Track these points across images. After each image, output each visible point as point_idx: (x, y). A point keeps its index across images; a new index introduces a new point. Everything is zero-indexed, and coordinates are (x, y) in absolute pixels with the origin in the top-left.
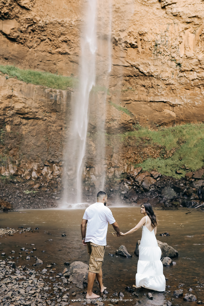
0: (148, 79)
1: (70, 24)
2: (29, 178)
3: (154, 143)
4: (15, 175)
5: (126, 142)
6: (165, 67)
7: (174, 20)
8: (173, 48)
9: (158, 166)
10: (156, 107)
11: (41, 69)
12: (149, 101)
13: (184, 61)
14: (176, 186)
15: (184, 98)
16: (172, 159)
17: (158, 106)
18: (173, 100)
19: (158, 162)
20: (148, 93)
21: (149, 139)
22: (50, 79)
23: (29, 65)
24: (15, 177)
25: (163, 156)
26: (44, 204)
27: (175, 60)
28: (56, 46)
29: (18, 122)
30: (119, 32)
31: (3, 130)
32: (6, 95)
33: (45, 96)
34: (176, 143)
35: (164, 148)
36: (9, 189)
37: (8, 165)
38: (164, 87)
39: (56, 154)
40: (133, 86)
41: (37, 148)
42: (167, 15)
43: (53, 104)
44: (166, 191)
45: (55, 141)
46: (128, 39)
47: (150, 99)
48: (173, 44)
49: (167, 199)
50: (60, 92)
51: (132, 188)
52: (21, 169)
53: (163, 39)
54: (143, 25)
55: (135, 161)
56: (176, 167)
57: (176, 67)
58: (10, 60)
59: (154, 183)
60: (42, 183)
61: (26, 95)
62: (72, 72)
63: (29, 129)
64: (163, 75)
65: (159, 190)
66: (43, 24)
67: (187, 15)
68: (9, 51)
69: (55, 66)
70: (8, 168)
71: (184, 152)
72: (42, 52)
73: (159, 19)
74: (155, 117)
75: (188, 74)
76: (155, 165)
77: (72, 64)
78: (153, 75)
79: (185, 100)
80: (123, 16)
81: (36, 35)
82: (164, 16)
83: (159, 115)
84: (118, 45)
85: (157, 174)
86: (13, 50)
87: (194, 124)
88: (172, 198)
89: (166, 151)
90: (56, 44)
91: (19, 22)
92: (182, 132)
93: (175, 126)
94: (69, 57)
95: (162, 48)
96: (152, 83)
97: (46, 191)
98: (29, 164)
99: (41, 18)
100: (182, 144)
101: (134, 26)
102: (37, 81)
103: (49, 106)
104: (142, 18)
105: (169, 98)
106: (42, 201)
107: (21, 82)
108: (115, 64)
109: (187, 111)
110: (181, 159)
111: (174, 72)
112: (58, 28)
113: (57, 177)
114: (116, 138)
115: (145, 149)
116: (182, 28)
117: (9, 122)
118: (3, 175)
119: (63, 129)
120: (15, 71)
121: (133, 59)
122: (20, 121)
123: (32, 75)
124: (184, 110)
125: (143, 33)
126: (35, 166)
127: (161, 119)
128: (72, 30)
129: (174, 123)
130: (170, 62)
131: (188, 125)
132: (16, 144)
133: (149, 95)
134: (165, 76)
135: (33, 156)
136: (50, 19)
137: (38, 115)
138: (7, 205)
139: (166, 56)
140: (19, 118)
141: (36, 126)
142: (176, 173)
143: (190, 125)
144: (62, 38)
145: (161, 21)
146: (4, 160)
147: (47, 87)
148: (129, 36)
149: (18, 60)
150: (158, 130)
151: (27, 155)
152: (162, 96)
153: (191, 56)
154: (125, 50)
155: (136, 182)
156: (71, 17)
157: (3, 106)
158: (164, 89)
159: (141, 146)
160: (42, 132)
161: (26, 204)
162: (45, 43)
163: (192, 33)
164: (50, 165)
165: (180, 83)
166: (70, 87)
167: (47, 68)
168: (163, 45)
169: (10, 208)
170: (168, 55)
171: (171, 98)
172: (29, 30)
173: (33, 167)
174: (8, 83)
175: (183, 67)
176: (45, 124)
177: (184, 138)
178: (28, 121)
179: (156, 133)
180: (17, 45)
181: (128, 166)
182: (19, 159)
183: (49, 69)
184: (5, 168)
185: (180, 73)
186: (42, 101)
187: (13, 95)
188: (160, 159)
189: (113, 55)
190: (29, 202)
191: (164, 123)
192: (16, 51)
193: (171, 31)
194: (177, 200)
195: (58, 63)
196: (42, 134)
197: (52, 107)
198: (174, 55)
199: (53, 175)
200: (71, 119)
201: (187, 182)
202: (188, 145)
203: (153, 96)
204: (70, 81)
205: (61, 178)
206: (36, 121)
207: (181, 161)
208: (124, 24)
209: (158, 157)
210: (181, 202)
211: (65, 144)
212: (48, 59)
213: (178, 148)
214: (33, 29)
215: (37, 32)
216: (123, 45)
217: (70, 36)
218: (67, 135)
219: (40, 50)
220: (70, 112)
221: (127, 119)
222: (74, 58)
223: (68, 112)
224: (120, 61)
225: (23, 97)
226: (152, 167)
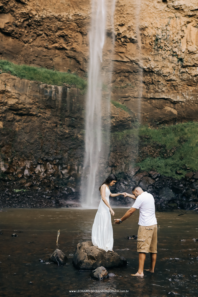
0: (149, 75)
1: (67, 18)
2: (21, 176)
3: (153, 141)
4: (6, 173)
5: (124, 141)
6: (166, 62)
7: (176, 14)
8: (174, 43)
9: (157, 165)
10: (157, 104)
11: (37, 64)
12: (149, 97)
13: (186, 56)
14: (175, 186)
15: (186, 95)
16: (173, 159)
17: (158, 103)
18: (175, 97)
19: (157, 161)
20: (148, 90)
21: (148, 137)
22: (45, 75)
23: (24, 60)
24: (6, 175)
25: (163, 155)
26: (32, 203)
27: (177, 55)
28: (52, 41)
29: (11, 118)
30: (118, 27)
33: (39, 92)
34: (177, 142)
35: (164, 146)
38: (165, 83)
39: (50, 152)
40: (132, 83)
41: (31, 145)
42: (168, 8)
43: (47, 100)
44: (164, 192)
45: (49, 138)
46: (128, 34)
47: (149, 96)
48: (174, 38)
49: (164, 200)
50: (56, 88)
51: (128, 189)
52: (13, 167)
53: (164, 34)
54: (143, 19)
55: (133, 160)
56: (176, 167)
57: (177, 62)
58: (4, 55)
59: (152, 183)
60: (34, 182)
61: (20, 90)
62: (69, 68)
63: (23, 126)
64: (164, 71)
65: (157, 191)
66: (40, 18)
67: (189, 8)
68: (4, 46)
69: (51, 62)
71: (185, 151)
72: (38, 47)
73: (160, 12)
74: (155, 114)
75: (191, 69)
76: (154, 164)
77: (68, 59)
78: (153, 70)
79: (187, 97)
80: (123, 10)
81: (32, 30)
82: (165, 10)
83: (159, 112)
84: (117, 40)
85: (155, 174)
86: (7, 45)
87: (197, 122)
88: (169, 199)
89: (166, 150)
90: (52, 39)
91: (14, 16)
92: (183, 130)
93: (177, 124)
94: (66, 53)
95: (163, 43)
96: (152, 80)
97: (38, 190)
98: (22, 162)
99: (37, 12)
100: (183, 143)
101: (133, 20)
102: (31, 76)
103: (44, 102)
104: (143, 11)
106: (31, 200)
107: (15, 77)
109: (189, 108)
110: (181, 159)
111: (176, 67)
112: (55, 23)
114: (114, 136)
115: (144, 148)
116: (184, 22)
117: (1, 118)
119: (58, 126)
120: (8, 66)
121: (132, 55)
122: (14, 118)
123: (27, 70)
124: (185, 107)
125: (143, 27)
126: (28, 164)
127: (161, 117)
128: (70, 24)
129: (176, 121)
130: (171, 57)
131: (190, 123)
132: (8, 141)
133: (149, 92)
134: (166, 72)
135: (26, 154)
136: (47, 13)
137: (32, 111)
139: (167, 51)
140: (12, 114)
141: (30, 123)
142: (177, 173)
143: (192, 123)
144: (59, 33)
145: (162, 14)
147: (42, 83)
148: (128, 31)
149: (13, 55)
150: (159, 128)
151: (20, 153)
152: (163, 93)
153: (193, 50)
154: (124, 46)
155: (133, 183)
156: (68, 11)
158: (165, 86)
159: (140, 144)
160: (35, 129)
161: (14, 203)
162: (42, 38)
163: (195, 27)
164: (43, 163)
165: (181, 80)
166: (66, 82)
167: (43, 63)
168: (164, 40)
170: (169, 50)
171: (172, 95)
172: (25, 25)
173: (25, 165)
174: (1, 78)
175: (185, 62)
176: (39, 121)
177: (186, 136)
178: (22, 117)
179: (156, 131)
180: (12, 39)
181: (126, 165)
182: (11, 156)
183: (45, 64)
185: (182, 69)
186: (36, 97)
187: (6, 90)
188: (160, 159)
191: (165, 120)
192: (11, 46)
193: (172, 25)
194: (175, 201)
195: (55, 58)
196: (36, 131)
197: (47, 103)
198: (176, 50)
199: (47, 174)
200: (67, 116)
201: (187, 183)
202: (190, 144)
203: (154, 93)
204: (66, 77)
205: (54, 177)
206: (30, 118)
207: (182, 160)
208: (123, 18)
209: (158, 157)
210: (179, 204)
211: (60, 141)
212: (45, 54)
213: (179, 147)
214: (29, 23)
215: (33, 26)
216: (122, 40)
217: (67, 31)
218: (62, 132)
219: (36, 45)
220: (65, 108)
221: (125, 117)
222: (71, 53)
223: (64, 108)
224: (119, 57)
225: (17, 92)
226: (151, 166)
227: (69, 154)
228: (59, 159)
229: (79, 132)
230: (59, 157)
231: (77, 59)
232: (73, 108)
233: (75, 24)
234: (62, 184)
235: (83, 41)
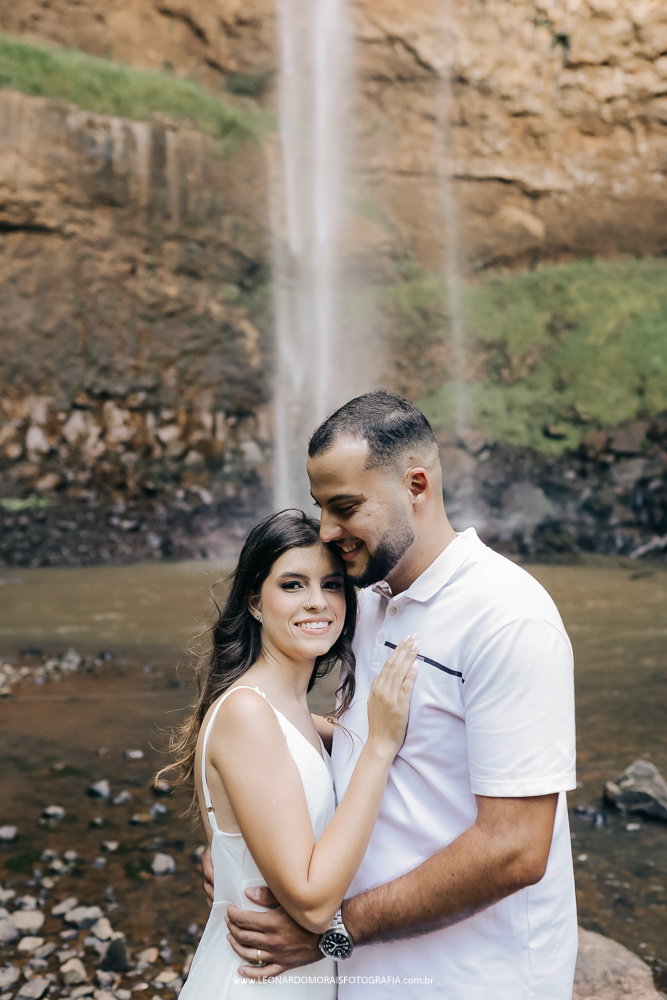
2: (17, 452)
6: (511, 48)
10: (476, 199)
11: (48, 36)
13: (582, 28)
14: (551, 479)
15: (573, 166)
16: (531, 387)
17: (481, 194)
18: (536, 174)
22: (85, 76)
26: (81, 549)
27: (550, 22)
33: (68, 144)
34: (543, 331)
35: (501, 346)
38: (504, 122)
40: (393, 118)
41: (44, 342)
43: (99, 175)
44: (518, 498)
49: (523, 526)
50: (127, 131)
56: (543, 415)
57: (549, 48)
59: (469, 469)
60: (66, 472)
62: (168, 54)
64: (505, 79)
65: (494, 493)
69: (98, 28)
71: (573, 360)
74: (470, 234)
75: (594, 75)
76: (470, 405)
77: (163, 22)
78: (466, 75)
79: (579, 175)
83: (485, 228)
85: (477, 439)
87: (608, 265)
88: (538, 522)
92: (564, 291)
93: (541, 268)
96: (462, 110)
97: (84, 501)
98: (15, 401)
100: (564, 335)
102: (34, 80)
103: (85, 181)
105: (523, 167)
106: (73, 536)
110: (560, 386)
111: (544, 66)
113: (122, 448)
115: (435, 350)
119: (141, 271)
121: (393, 15)
126: (38, 409)
127: (491, 242)
129: (537, 258)
130: (528, 30)
131: (584, 266)
134: (509, 84)
135: (28, 371)
137: (43, 215)
141: (37, 259)
142: (547, 434)
143: (591, 267)
147: (73, 107)
150: (482, 283)
152: (497, 159)
153: (606, 7)
158: (504, 133)
159: (421, 338)
160: (59, 282)
161: (15, 549)
164: (93, 404)
165: (561, 112)
166: (161, 110)
167: (72, 32)
171: (529, 167)
173: (29, 414)
175: (575, 49)
176: (69, 252)
177: (572, 311)
178: (5, 238)
179: (473, 291)
183: (77, 36)
185: (565, 72)
186: (55, 162)
188: (487, 387)
190: (21, 541)
191: (501, 256)
194: (562, 527)
195: (114, 13)
196: (60, 289)
197: (97, 187)
199: (106, 442)
200: (170, 234)
201: (589, 466)
202: (587, 337)
203: (466, 158)
204: (160, 90)
205: (135, 453)
206: (35, 240)
207: (562, 391)
209: (481, 380)
210: (575, 535)
211: (149, 326)
213: (552, 347)
218: (152, 292)
220: (163, 206)
221: (372, 240)
223: (158, 207)
227: (182, 374)
228: (151, 391)
229: (214, 295)
230: (147, 381)
231: (195, 22)
232: (191, 206)
234: (163, 478)
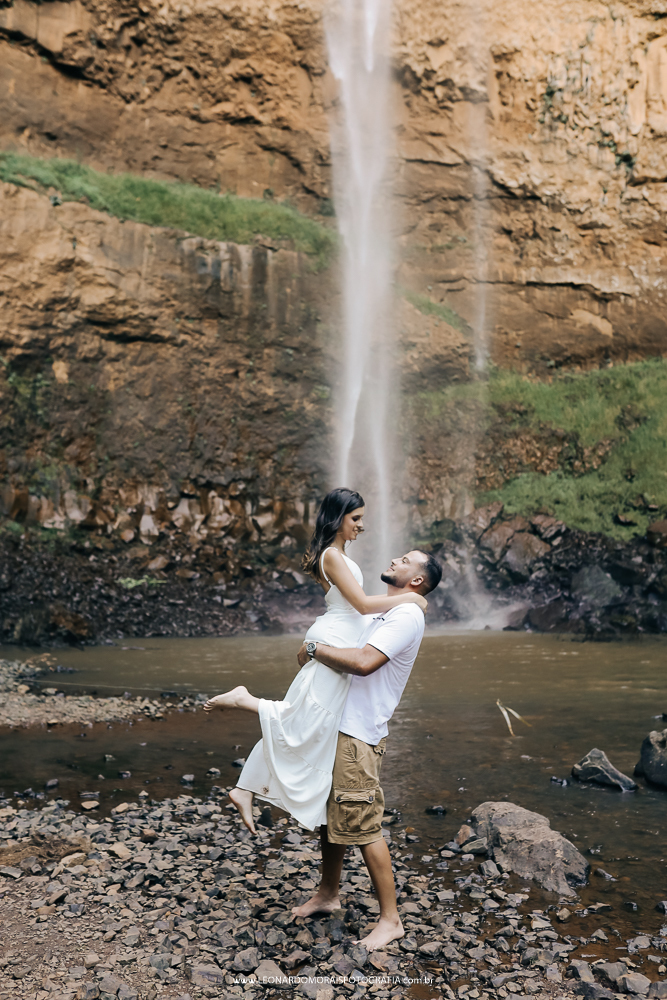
0: (522, 208)
1: (262, 18)
2: (132, 536)
3: (540, 422)
4: (87, 527)
5: (448, 421)
6: (579, 168)
7: (613, 7)
8: (607, 104)
9: (554, 497)
10: (548, 304)
11: (165, 173)
12: (524, 281)
13: (645, 148)
14: (619, 563)
15: (640, 272)
16: (601, 477)
17: (554, 298)
18: (605, 280)
19: (553, 484)
20: (521, 256)
21: (523, 408)
22: (197, 207)
23: (126, 157)
24: (84, 532)
25: (571, 464)
26: (189, 623)
27: (615, 144)
28: (214, 95)
29: (91, 350)
30: (425, 48)
31: (45, 378)
32: (52, 260)
33: (181, 264)
34: (613, 424)
35: (573, 438)
36: (70, 573)
37: (63, 493)
38: (574, 234)
39: (217, 459)
41: (157, 438)
43: (207, 292)
44: (587, 581)
45: (214, 414)
46: (457, 73)
47: (526, 275)
48: (607, 89)
49: (592, 606)
50: (232, 251)
52: (104, 508)
53: (573, 73)
54: (508, 24)
55: (477, 482)
56: (614, 503)
57: (614, 166)
58: (63, 142)
59: (542, 554)
60: (174, 554)
61: (120, 259)
62: (269, 184)
63: (130, 374)
64: (573, 196)
65: (564, 576)
66: (173, 18)
68: (62, 111)
69: (211, 163)
70: (62, 503)
71: (642, 452)
72: (168, 115)
74: (543, 335)
75: (657, 190)
76: (544, 493)
77: (266, 156)
78: (538, 193)
79: (645, 280)
81: (147, 58)
83: (556, 329)
84: (424, 92)
85: (551, 525)
86: (73, 107)
88: (607, 603)
90: (213, 86)
91: (91, 11)
92: (633, 387)
93: (611, 365)
94: (258, 134)
95: (569, 103)
96: (535, 223)
97: (191, 580)
98: (130, 491)
100: (632, 428)
102: (154, 212)
103: (196, 296)
105: (592, 273)
106: (181, 611)
107: (103, 216)
108: (413, 157)
109: (651, 317)
110: (629, 476)
111: (610, 184)
112: (223, 34)
113: (223, 533)
114: (415, 404)
115: (511, 442)
116: (640, 34)
117: (62, 349)
118: (46, 525)
119: (241, 374)
120: (80, 178)
122: (100, 349)
123: (138, 191)
124: (640, 313)
125: (505, 51)
126: (149, 497)
127: (562, 342)
128: (269, 39)
129: (607, 357)
130: (595, 149)
131: (652, 364)
132: (85, 424)
133: (524, 263)
134: (577, 200)
135: (142, 464)
137: (158, 327)
138: (75, 624)
139: (584, 129)
140: (96, 337)
141: (152, 365)
142: (617, 521)
143: (658, 364)
144: (236, 67)
145: (566, 9)
146: (49, 478)
147: (187, 234)
148: (459, 63)
149: (91, 141)
150: (554, 380)
151: (124, 461)
152: (568, 267)
154: (445, 111)
155: (484, 552)
157: (42, 296)
158: (573, 243)
159: (497, 431)
160: (171, 384)
161: (132, 622)
162: (179, 83)
164: (199, 493)
165: (627, 224)
166: (262, 233)
167: (186, 169)
168: (574, 93)
169: (84, 632)
170: (591, 128)
171: (598, 273)
172: (126, 41)
173: (142, 502)
174: (61, 218)
175: (638, 167)
176: (180, 359)
177: (641, 406)
178: (125, 347)
179: (546, 387)
180: (86, 89)
181: (454, 498)
182: (96, 473)
183: (191, 172)
184: (52, 505)
185: (630, 188)
186: (172, 280)
187: (77, 260)
188: (560, 477)
189: (406, 126)
190: (137, 614)
191: (573, 355)
192: (83, 112)
193: (600, 46)
194: (627, 609)
195: (223, 151)
196: (171, 391)
197: (205, 302)
198: (610, 126)
199: (210, 528)
200: (269, 341)
201: (657, 551)
202: (656, 430)
203: (539, 267)
204: (262, 215)
205: (234, 537)
206: (152, 348)
207: (631, 481)
208: (442, 20)
209: (554, 470)
210: (640, 616)
211: (249, 423)
212: (189, 138)
213: (621, 438)
214: (138, 35)
215: (151, 45)
216: (440, 91)
217: (260, 60)
218: (253, 393)
219: (161, 108)
220: (263, 317)
221: (451, 343)
222: (274, 135)
223: (258, 318)
224: (430, 148)
225: (111, 265)
226: (537, 501)
227: (278, 465)
228: (247, 481)
229: (307, 395)
230: (247, 473)
231: (293, 156)
232: (288, 316)
233: (286, 39)
234: (260, 560)
235: (312, 96)
